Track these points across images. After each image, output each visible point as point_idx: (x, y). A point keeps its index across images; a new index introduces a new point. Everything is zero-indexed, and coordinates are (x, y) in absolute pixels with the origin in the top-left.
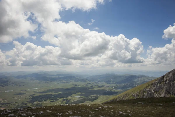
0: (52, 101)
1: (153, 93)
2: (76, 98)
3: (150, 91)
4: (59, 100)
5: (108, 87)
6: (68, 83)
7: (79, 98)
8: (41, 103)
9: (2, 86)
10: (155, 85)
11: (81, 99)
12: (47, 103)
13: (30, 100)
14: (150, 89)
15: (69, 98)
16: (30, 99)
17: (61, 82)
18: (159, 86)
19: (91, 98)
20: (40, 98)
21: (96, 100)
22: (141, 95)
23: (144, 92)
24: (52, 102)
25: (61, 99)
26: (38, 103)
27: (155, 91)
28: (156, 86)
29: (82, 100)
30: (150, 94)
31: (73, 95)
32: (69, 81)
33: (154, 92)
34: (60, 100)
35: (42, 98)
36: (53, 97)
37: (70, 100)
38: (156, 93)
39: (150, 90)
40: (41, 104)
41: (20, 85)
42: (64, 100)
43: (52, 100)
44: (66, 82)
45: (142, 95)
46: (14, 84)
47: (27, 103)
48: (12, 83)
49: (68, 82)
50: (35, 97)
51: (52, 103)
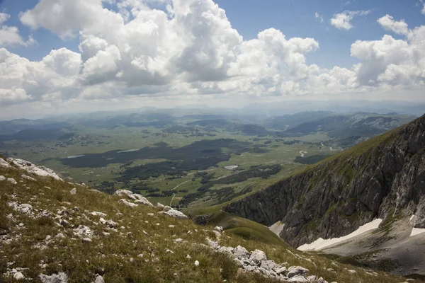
0: (172, 177)
1: (403, 157)
2: (228, 170)
3: (394, 151)
4: (186, 175)
5: (309, 143)
6: (210, 135)
7: (234, 170)
8: (145, 181)
9: (62, 146)
10: (410, 134)
11: (238, 172)
12: (157, 183)
13: (120, 176)
14: (394, 145)
15: (210, 170)
16: (120, 173)
17: (194, 132)
18: (420, 136)
19: (261, 170)
20: (144, 170)
21: (274, 176)
22: (369, 162)
23: (378, 154)
24: (170, 179)
25: (191, 174)
26: (139, 181)
27: (407, 152)
28: (410, 138)
29: (240, 174)
30: (394, 159)
31: (220, 164)
32: (213, 131)
33: (406, 155)
34: (190, 176)
35: (149, 170)
36: (173, 168)
37: (211, 176)
38: (410, 157)
39: (395, 148)
40: (145, 185)
41: (100, 143)
42: (199, 175)
43: (171, 175)
44: (207, 134)
45: (372, 162)
46: (86, 141)
47: (113, 183)
48: (83, 139)
49: (211, 133)
50: (133, 168)
51: (170, 182)
